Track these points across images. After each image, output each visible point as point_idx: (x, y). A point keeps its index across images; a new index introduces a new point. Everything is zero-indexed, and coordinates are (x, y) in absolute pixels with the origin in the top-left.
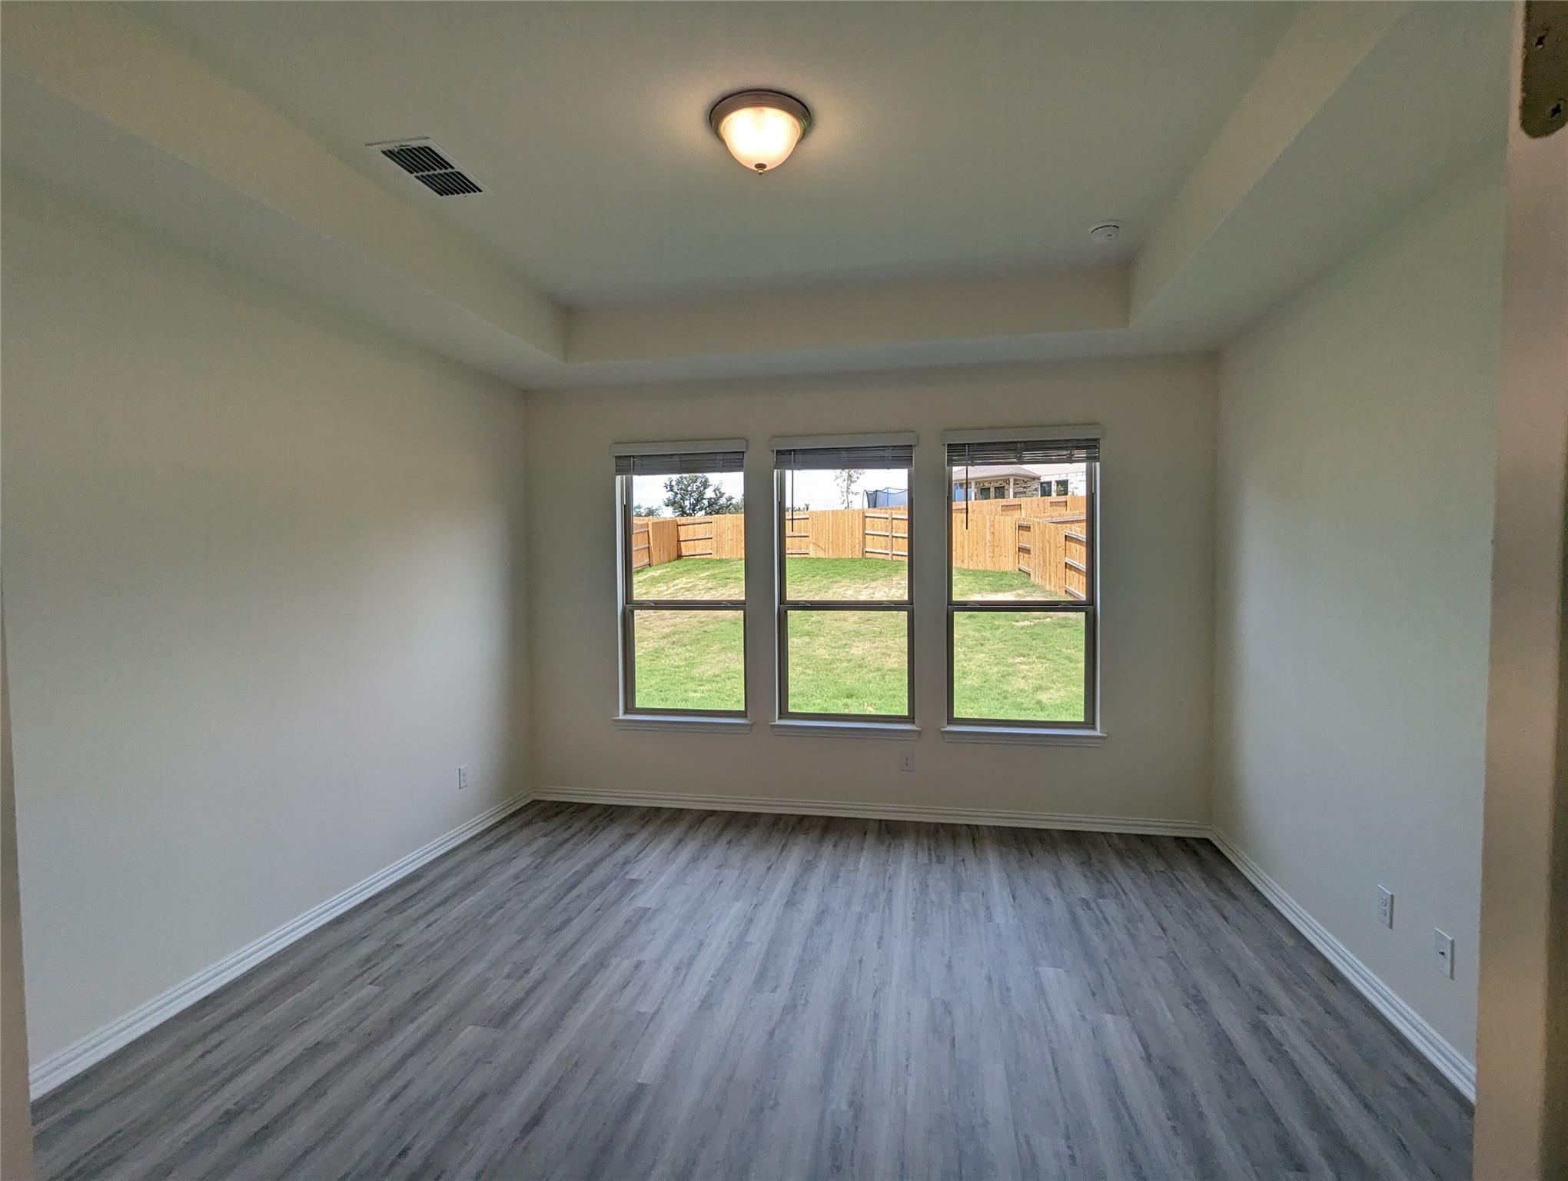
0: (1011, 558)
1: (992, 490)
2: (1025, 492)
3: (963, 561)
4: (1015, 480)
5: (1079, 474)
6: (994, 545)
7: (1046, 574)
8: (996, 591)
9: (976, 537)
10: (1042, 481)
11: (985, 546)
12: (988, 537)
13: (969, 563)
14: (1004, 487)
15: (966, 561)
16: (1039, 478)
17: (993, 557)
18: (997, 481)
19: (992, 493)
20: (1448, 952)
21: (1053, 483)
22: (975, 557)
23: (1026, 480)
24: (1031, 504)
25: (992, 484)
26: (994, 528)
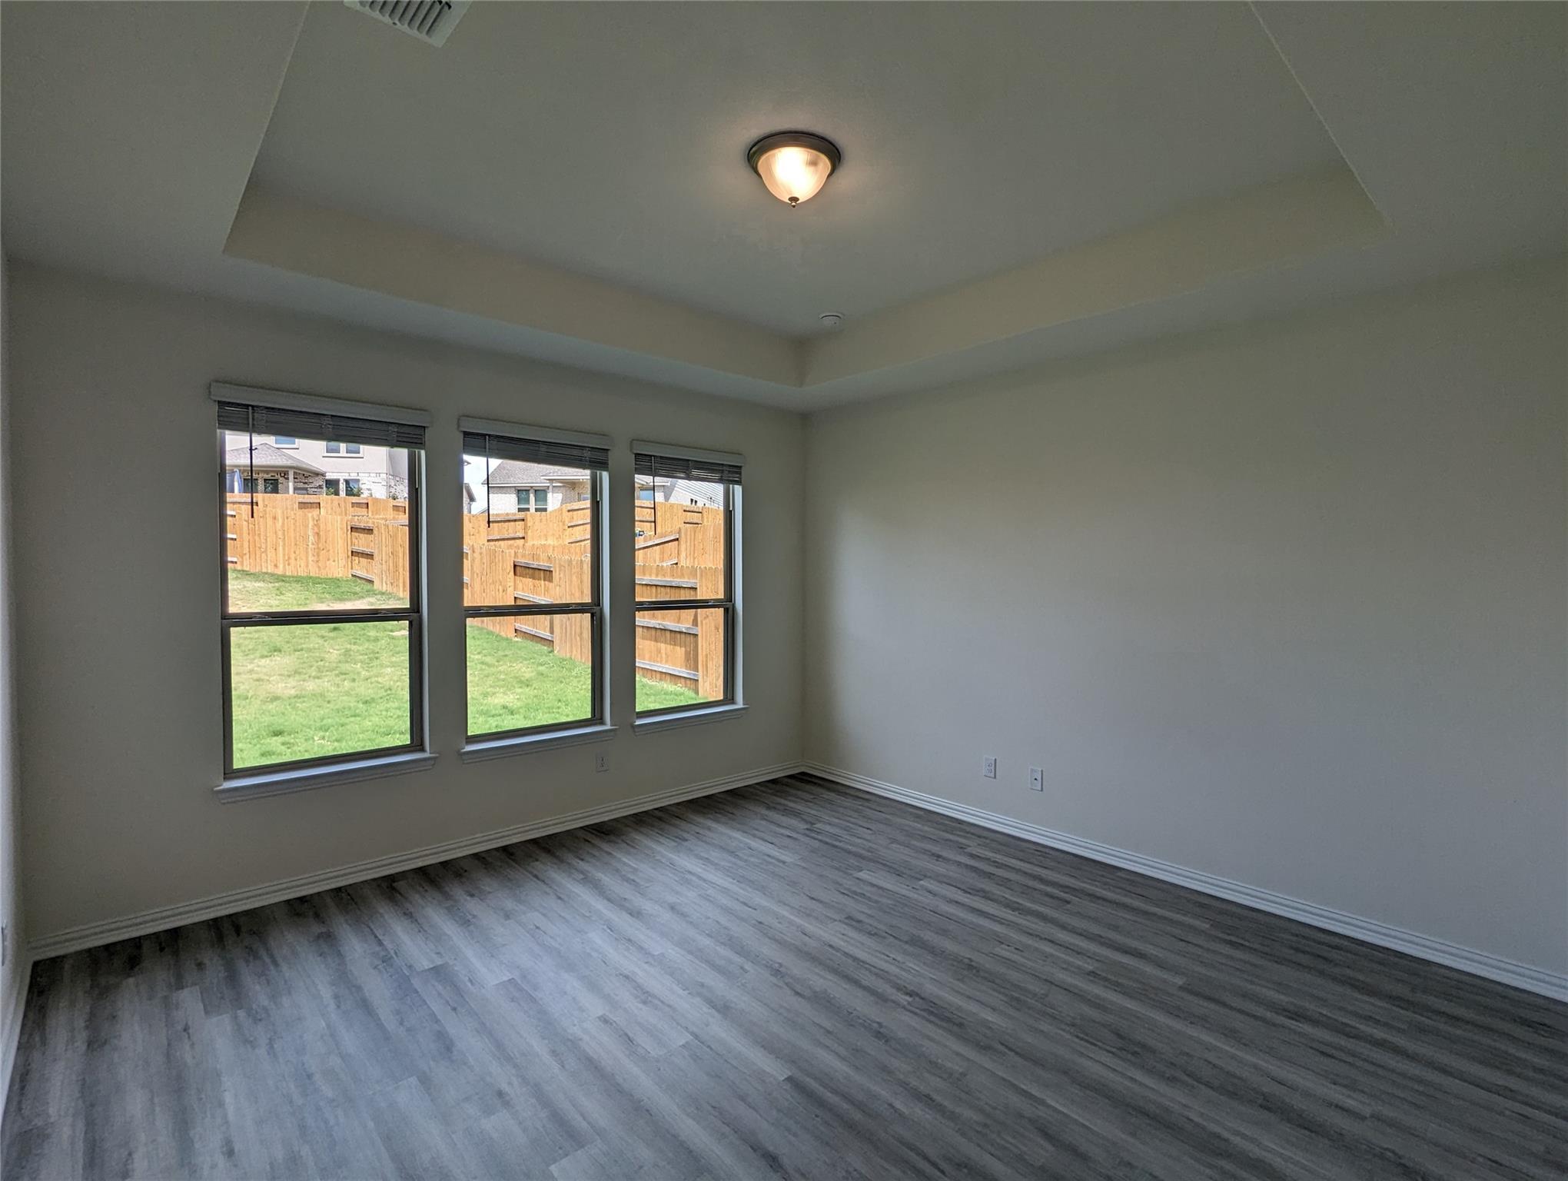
0: (342, 563)
1: (261, 483)
2: (306, 489)
3: (276, 566)
4: (295, 473)
5: (371, 475)
6: (318, 548)
7: (398, 580)
8: (341, 600)
9: (295, 538)
10: (327, 478)
11: (307, 549)
12: (311, 538)
13: (284, 566)
14: (277, 480)
15: (281, 566)
16: (323, 475)
17: (317, 561)
18: (267, 472)
19: (261, 486)
20: (1039, 779)
21: (342, 481)
22: (292, 561)
23: (306, 474)
24: (332, 503)
25: (260, 475)
26: (319, 528)
